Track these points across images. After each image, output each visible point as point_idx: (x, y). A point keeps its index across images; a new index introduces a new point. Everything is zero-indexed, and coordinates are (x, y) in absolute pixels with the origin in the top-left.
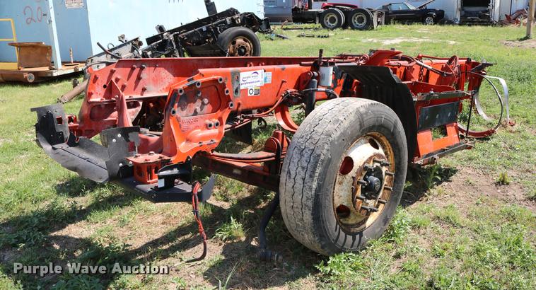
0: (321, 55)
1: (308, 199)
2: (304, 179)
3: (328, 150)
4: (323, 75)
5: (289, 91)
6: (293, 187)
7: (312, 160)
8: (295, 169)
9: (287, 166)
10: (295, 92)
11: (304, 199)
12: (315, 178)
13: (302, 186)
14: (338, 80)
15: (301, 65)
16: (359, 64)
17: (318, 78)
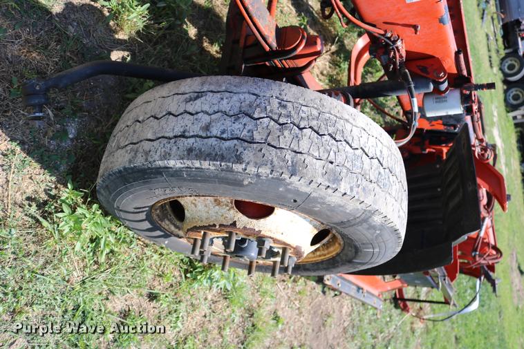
0: (482, 87)
1: (147, 153)
2: (183, 136)
3: (258, 176)
4: (444, 100)
5: (399, 43)
6: (170, 113)
7: (228, 144)
8: (206, 108)
9: (212, 88)
10: (401, 56)
11: (147, 146)
12: (188, 163)
13: (171, 135)
14: (440, 122)
15: (457, 54)
16: (474, 146)
17: (437, 91)
